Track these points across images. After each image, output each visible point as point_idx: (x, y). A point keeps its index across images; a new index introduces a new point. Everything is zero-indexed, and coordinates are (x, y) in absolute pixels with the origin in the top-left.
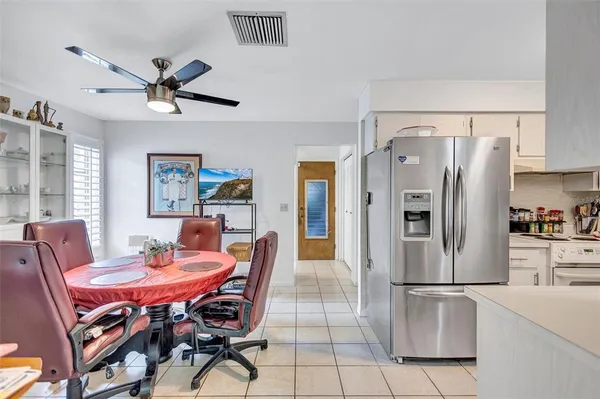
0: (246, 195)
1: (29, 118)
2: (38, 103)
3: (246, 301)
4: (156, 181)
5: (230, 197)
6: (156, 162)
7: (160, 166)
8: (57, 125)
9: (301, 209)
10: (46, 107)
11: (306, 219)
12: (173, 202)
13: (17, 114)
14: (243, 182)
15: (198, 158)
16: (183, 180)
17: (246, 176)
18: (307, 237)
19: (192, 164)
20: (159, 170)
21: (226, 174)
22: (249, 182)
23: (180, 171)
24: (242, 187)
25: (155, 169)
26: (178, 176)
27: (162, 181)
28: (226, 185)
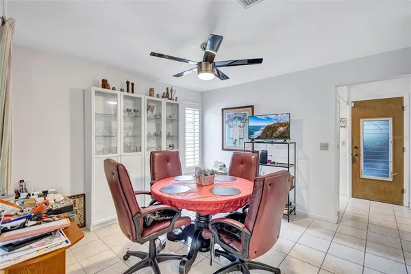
0: (285, 136)
1: (163, 97)
2: (167, 88)
3: (245, 230)
4: (226, 126)
5: (271, 137)
6: (227, 113)
7: (229, 116)
8: (175, 98)
9: (355, 147)
10: (171, 90)
11: (362, 157)
12: (236, 140)
13: (158, 96)
14: (282, 125)
15: (251, 108)
16: (242, 125)
17: (284, 119)
18: (363, 176)
19: (247, 113)
20: (228, 119)
21: (269, 119)
22: (287, 125)
23: (239, 118)
24: (281, 129)
25: (226, 119)
26: (239, 123)
27: (230, 126)
28: (268, 128)
